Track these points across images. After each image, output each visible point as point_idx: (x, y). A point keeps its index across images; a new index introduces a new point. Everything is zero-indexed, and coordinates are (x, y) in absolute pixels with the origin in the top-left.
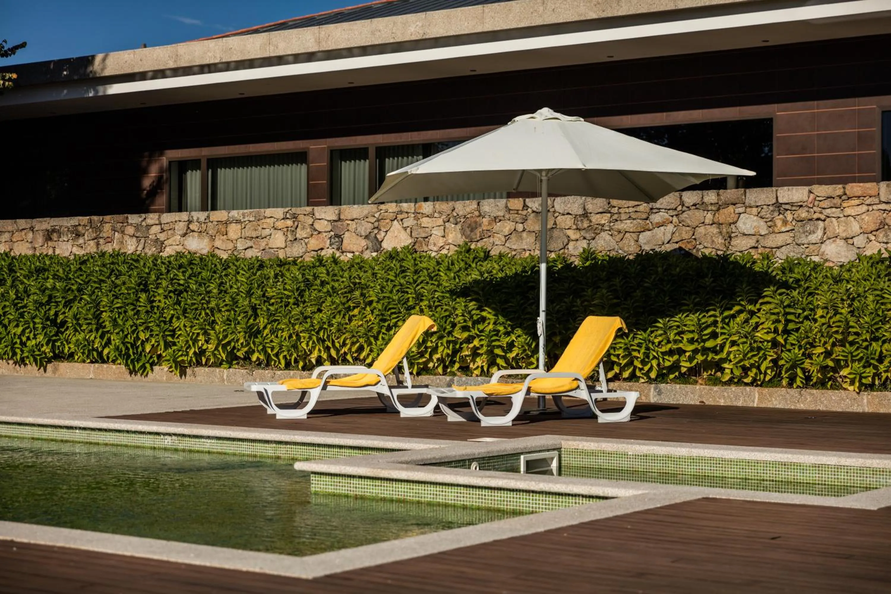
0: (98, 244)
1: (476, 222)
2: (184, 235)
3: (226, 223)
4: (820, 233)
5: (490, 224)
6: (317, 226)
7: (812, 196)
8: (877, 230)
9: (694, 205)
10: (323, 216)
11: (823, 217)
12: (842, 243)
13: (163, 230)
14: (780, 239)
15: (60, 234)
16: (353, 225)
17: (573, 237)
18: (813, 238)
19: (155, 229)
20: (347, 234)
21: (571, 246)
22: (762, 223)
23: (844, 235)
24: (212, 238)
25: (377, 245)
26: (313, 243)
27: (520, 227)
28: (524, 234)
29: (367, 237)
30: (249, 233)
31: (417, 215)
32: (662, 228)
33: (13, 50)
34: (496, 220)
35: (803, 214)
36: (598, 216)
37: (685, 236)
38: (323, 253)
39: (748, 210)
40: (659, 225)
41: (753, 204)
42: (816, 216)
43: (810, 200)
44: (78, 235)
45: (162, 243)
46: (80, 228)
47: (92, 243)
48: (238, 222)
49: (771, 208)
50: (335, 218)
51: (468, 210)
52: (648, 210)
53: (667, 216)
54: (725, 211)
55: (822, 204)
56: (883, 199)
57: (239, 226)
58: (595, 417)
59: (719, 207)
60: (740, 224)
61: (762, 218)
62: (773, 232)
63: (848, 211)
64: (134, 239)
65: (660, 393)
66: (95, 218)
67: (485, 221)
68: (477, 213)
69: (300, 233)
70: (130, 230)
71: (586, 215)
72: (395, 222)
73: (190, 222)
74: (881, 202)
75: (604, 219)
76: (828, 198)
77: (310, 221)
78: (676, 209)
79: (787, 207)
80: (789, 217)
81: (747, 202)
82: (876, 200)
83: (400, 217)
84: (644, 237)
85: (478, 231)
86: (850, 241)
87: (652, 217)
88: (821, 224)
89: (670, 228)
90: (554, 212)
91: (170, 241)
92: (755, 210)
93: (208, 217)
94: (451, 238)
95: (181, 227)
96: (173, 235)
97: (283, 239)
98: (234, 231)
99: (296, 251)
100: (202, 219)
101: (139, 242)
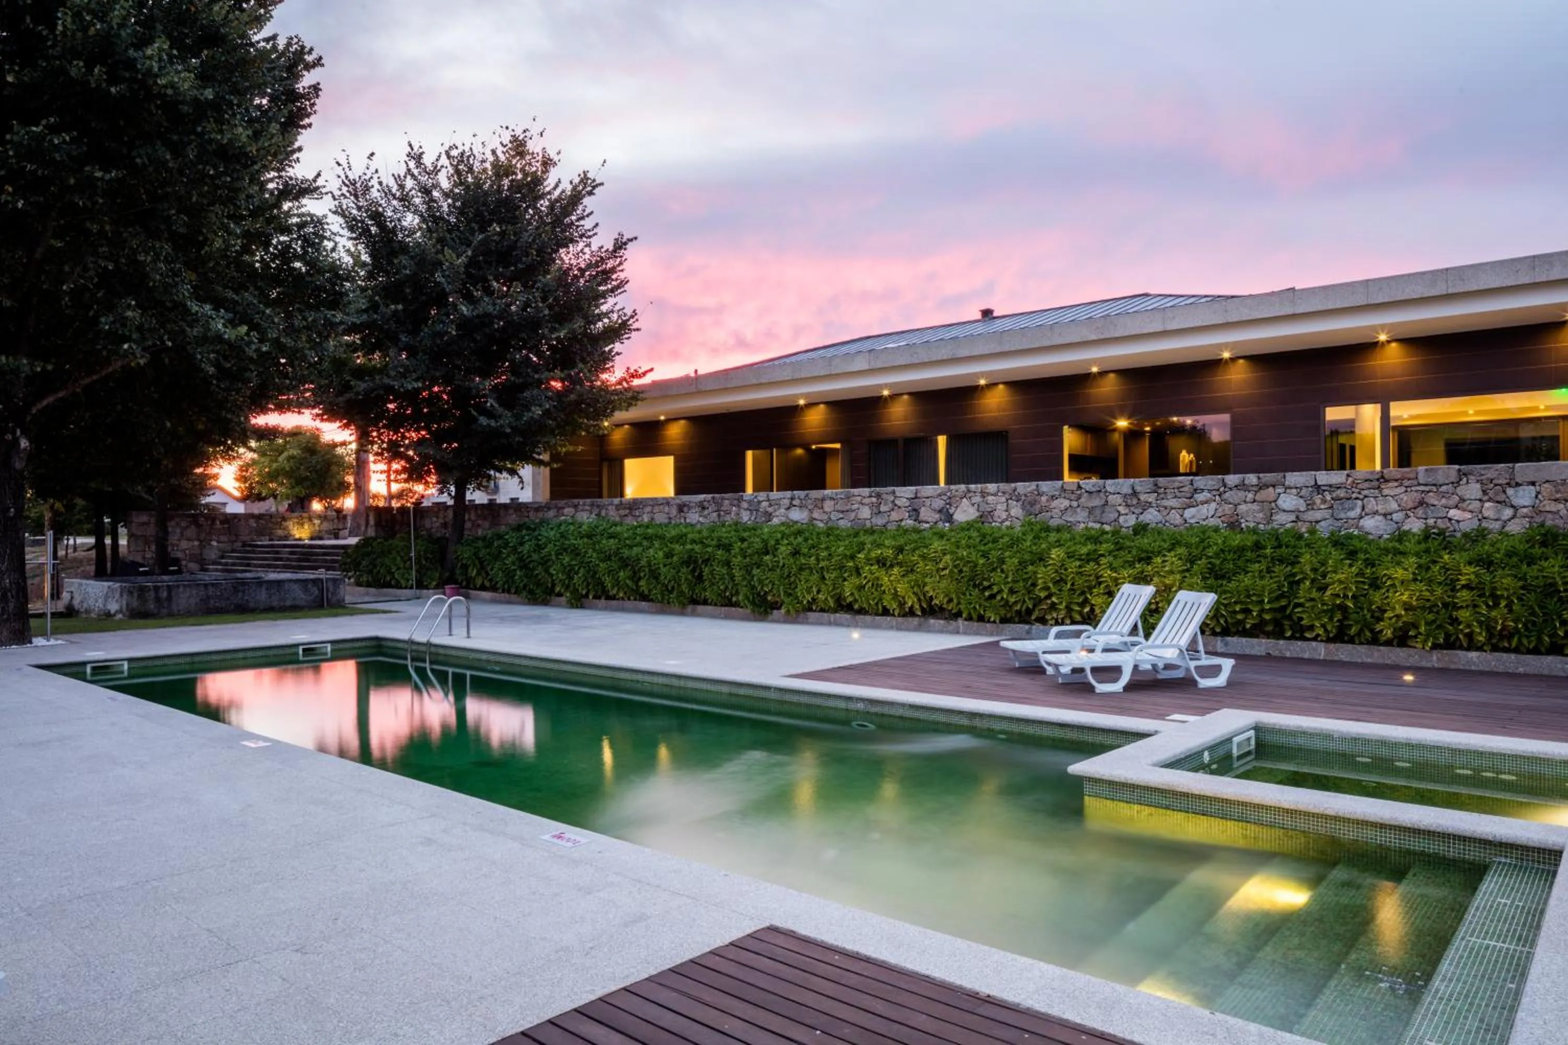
0: (719, 516)
1: (1036, 501)
2: (788, 509)
3: (823, 500)
4: (1358, 510)
5: (1048, 501)
6: (897, 502)
7: (1350, 480)
8: (1415, 508)
9: (1236, 486)
10: (902, 495)
11: (1361, 497)
12: (1380, 518)
13: (770, 505)
14: (1318, 515)
15: (690, 508)
16: (928, 502)
17: (1123, 512)
18: (1352, 514)
19: (765, 504)
20: (923, 509)
21: (1121, 519)
22: (1302, 501)
23: (1383, 512)
24: (811, 511)
25: (949, 518)
26: (894, 516)
27: (1075, 504)
28: (1079, 510)
29: (940, 511)
30: (838, 507)
31: (984, 494)
32: (1206, 505)
33: (645, 374)
34: (1053, 498)
35: (1341, 493)
36: (1146, 495)
37: (1227, 512)
38: (903, 523)
39: (1288, 491)
40: (1203, 503)
41: (1292, 485)
42: (1354, 496)
43: (1349, 482)
44: (704, 508)
45: (771, 514)
46: (705, 503)
47: (715, 514)
48: (832, 499)
49: (1310, 489)
50: (913, 496)
51: (1029, 489)
52: (1192, 490)
53: (1209, 495)
54: (1266, 491)
55: (1360, 486)
56: (1421, 482)
57: (832, 503)
58: (1195, 683)
59: (1261, 487)
60: (1280, 502)
61: (1301, 497)
62: (1313, 509)
63: (1386, 492)
64: (748, 512)
65: (1226, 644)
66: (717, 496)
67: (1044, 499)
68: (1036, 492)
69: (883, 508)
70: (745, 505)
71: (1135, 493)
72: (964, 500)
73: (792, 499)
74: (1419, 484)
75: (1152, 498)
76: (1366, 481)
77: (892, 498)
78: (1218, 490)
79: (1325, 488)
80: (1328, 498)
81: (1287, 483)
82: (1415, 482)
83: (968, 495)
84: (1188, 513)
85: (1038, 507)
86: (1389, 517)
87: (1196, 496)
88: (1359, 503)
89: (1213, 505)
90: (1106, 492)
91: (777, 513)
92: (1294, 491)
93: (807, 495)
94: (1013, 512)
95: (786, 502)
96: (779, 509)
97: (869, 512)
98: (828, 506)
99: (879, 521)
100: (802, 497)
101: (751, 514)
